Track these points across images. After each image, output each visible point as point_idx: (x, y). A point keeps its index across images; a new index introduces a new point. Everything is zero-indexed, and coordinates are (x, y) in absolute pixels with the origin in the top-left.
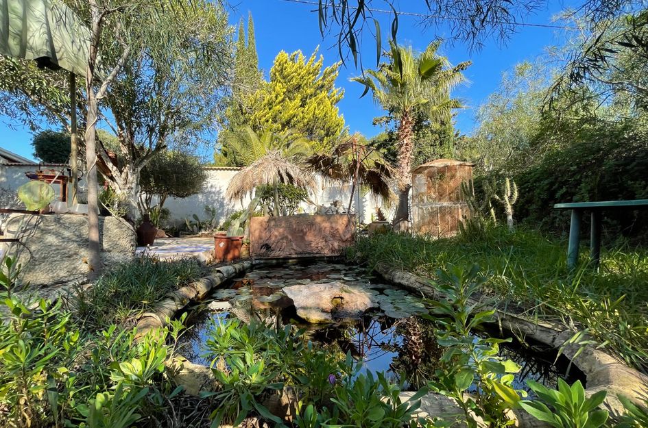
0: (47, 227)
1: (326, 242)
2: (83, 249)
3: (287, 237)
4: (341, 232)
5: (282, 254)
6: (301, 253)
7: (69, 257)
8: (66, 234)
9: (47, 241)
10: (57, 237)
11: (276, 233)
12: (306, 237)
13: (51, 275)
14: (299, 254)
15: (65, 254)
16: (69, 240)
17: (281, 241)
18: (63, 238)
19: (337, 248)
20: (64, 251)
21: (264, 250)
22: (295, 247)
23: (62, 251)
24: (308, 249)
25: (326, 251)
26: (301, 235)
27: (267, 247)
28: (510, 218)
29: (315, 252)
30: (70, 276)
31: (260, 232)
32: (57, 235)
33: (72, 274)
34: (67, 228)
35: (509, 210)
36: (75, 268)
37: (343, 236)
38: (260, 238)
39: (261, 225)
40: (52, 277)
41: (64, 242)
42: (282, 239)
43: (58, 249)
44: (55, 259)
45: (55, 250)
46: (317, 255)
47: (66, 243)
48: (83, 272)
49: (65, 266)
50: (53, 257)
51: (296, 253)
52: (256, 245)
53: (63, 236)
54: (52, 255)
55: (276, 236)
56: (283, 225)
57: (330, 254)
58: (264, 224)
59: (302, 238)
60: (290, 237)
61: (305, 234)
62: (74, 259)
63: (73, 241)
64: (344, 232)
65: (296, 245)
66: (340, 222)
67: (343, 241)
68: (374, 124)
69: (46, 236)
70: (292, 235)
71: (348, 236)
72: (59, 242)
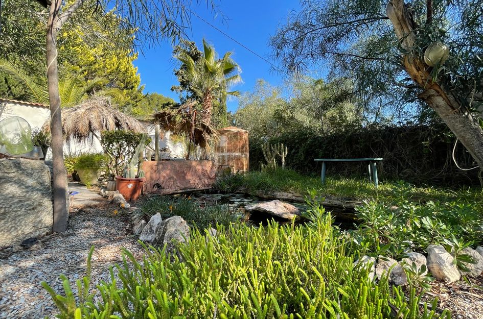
0: (6, 175)
1: (200, 179)
2: (46, 199)
3: (173, 178)
4: (208, 172)
5: (171, 191)
6: (184, 189)
7: (33, 209)
8: (30, 182)
9: (7, 192)
10: (19, 186)
11: (164, 175)
12: (186, 177)
13: (14, 234)
14: (182, 190)
15: (30, 205)
16: (33, 189)
17: (169, 180)
18: (27, 187)
19: (207, 183)
20: (29, 202)
21: (155, 189)
22: (179, 185)
23: (26, 203)
24: (188, 186)
25: (200, 186)
26: (183, 175)
27: (159, 186)
28: (284, 164)
29: (193, 187)
30: (35, 231)
31: (151, 173)
32: (20, 183)
33: (38, 229)
34: (30, 175)
35: (283, 160)
36: (40, 221)
37: (210, 175)
38: (151, 178)
39: (152, 168)
40: (17, 236)
41: (27, 192)
42: (170, 179)
43: (21, 201)
44: (19, 213)
45: (18, 203)
46: (195, 190)
47: (30, 193)
48: (47, 225)
49: (31, 220)
50: (16, 211)
51: (180, 189)
52: (149, 185)
53: (27, 185)
54: (15, 209)
55: (164, 177)
56: (169, 168)
57: (203, 188)
58: (155, 168)
59: (184, 177)
60: (175, 177)
61: (185, 174)
62: (39, 211)
63: (37, 190)
64: (211, 172)
65: (180, 183)
66: (208, 165)
67: (210, 179)
68: (172, 90)
69: (6, 186)
70: (176, 175)
71: (213, 175)
72: (23, 192)
